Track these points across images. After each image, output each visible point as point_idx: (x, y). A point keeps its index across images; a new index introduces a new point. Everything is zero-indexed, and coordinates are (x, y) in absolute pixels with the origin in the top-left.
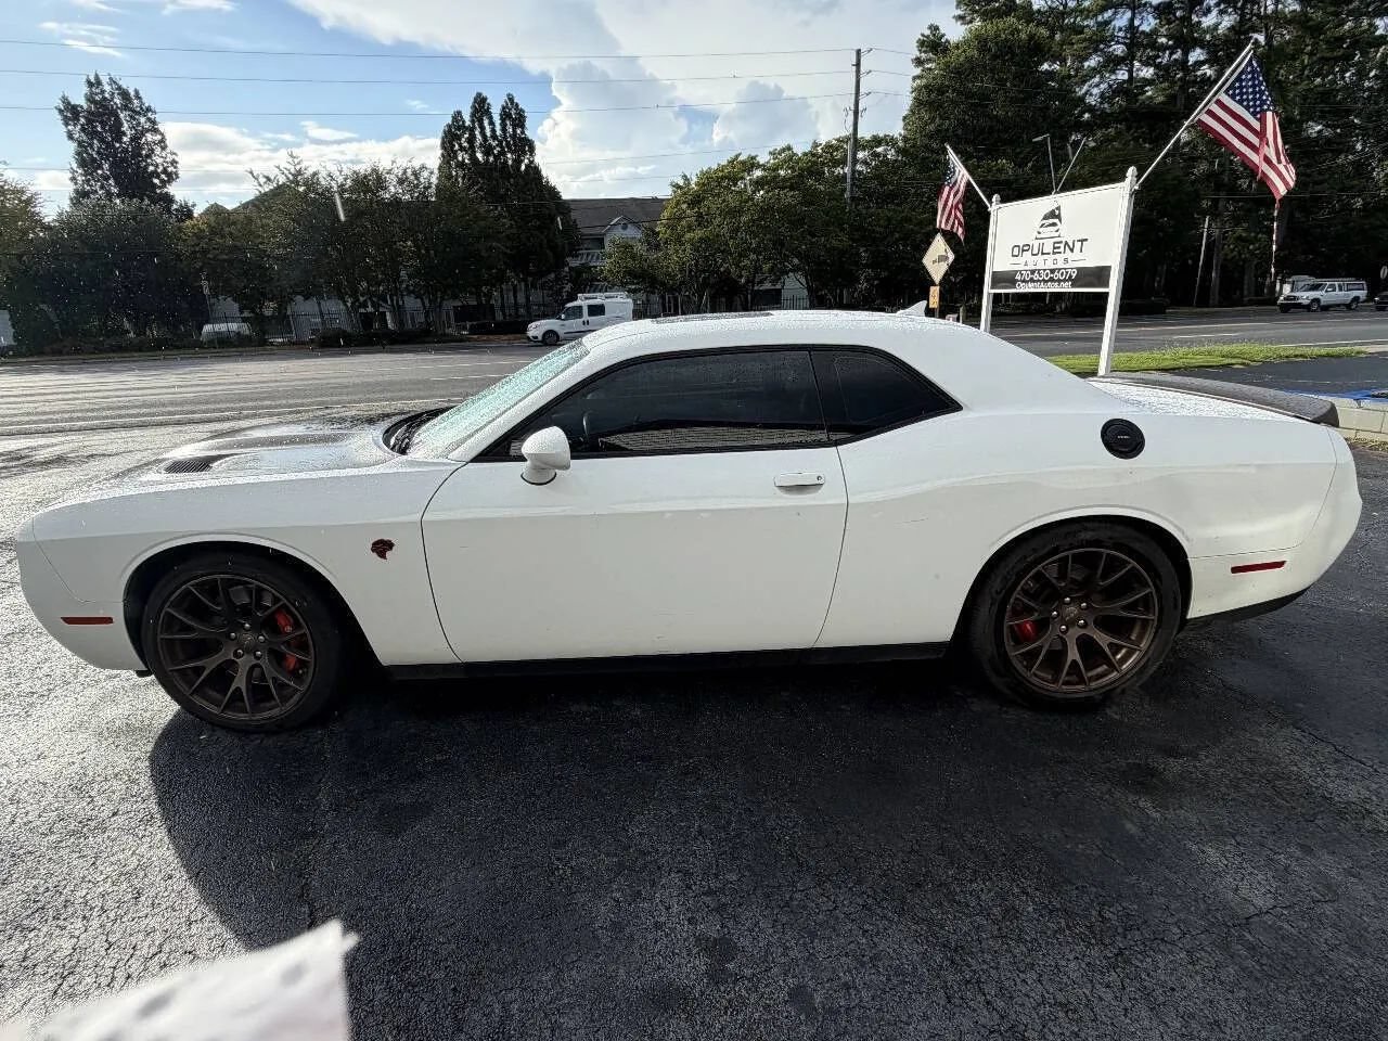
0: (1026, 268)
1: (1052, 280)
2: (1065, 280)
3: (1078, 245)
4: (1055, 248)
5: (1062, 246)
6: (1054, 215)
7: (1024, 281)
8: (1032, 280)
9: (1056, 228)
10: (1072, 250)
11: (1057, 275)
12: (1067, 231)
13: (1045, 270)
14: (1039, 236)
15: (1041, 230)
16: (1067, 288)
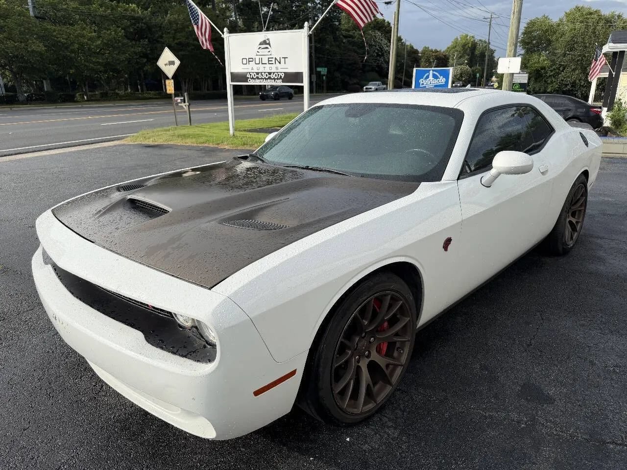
0: (253, 71)
1: (270, 78)
2: (278, 79)
3: (283, 60)
4: (269, 61)
5: (274, 60)
6: (266, 43)
7: (253, 78)
8: (258, 78)
9: (268, 50)
10: (280, 63)
11: (272, 76)
12: (275, 51)
13: (265, 73)
14: (258, 54)
15: (259, 50)
16: (279, 83)
